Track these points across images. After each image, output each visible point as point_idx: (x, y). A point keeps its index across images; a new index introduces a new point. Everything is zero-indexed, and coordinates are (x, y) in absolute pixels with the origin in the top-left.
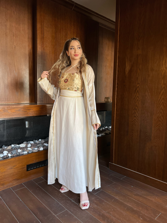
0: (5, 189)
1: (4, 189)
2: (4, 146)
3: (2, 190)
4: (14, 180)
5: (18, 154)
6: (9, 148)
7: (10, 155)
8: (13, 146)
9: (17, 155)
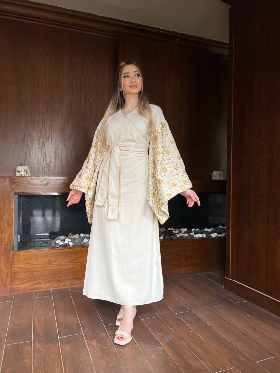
0: (61, 288)
1: (59, 288)
2: (70, 234)
3: (57, 288)
4: (74, 278)
5: (81, 243)
6: (76, 236)
7: (71, 244)
8: (82, 235)
9: (80, 245)
